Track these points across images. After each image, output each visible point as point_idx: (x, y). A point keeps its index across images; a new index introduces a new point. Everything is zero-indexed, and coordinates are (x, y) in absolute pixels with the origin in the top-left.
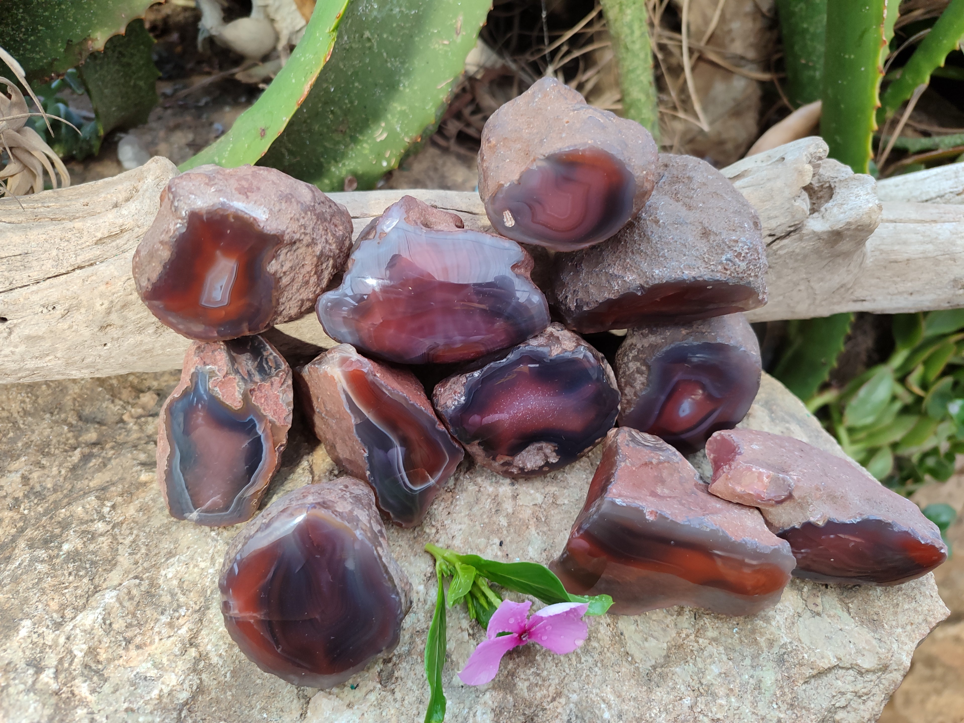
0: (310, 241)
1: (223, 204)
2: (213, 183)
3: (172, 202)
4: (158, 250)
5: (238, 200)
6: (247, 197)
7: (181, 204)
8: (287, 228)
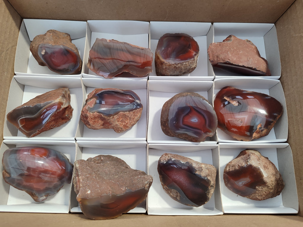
0: (271, 188)
1: (259, 168)
2: (259, 160)
3: (248, 159)
4: (236, 166)
5: (262, 169)
6: (265, 169)
7: (250, 161)
8: (269, 182)
